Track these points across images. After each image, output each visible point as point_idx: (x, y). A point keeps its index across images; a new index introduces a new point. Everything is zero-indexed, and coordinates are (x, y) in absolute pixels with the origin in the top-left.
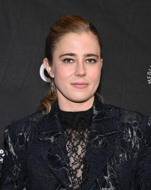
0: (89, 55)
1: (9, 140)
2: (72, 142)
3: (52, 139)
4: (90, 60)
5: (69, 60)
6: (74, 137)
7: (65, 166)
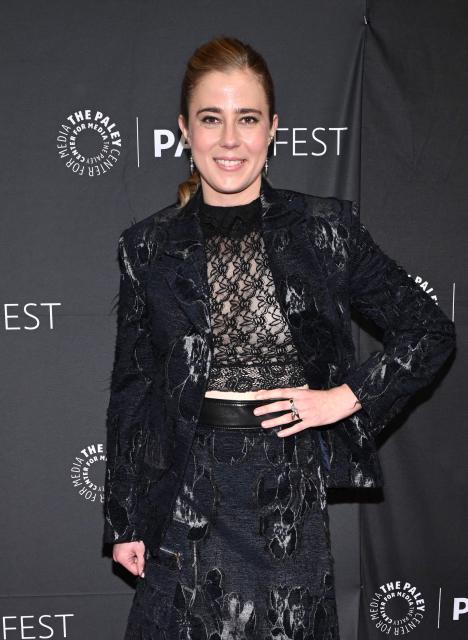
0: (243, 111)
1: (125, 255)
2: (221, 256)
3: (185, 254)
4: (248, 119)
5: (212, 119)
6: (223, 248)
7: (203, 298)
